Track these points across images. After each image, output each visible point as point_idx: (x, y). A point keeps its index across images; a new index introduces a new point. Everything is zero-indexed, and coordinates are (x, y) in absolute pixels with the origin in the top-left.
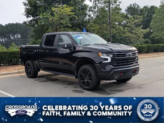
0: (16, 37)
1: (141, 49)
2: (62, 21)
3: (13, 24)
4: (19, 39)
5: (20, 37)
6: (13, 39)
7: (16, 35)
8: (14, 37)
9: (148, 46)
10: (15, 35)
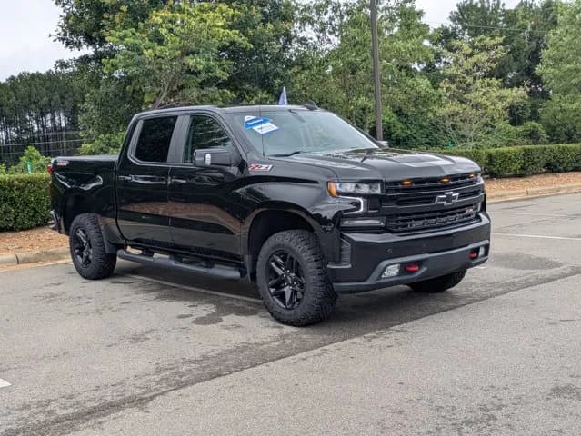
0: (49, 124)
1: (499, 161)
2: (190, 61)
3: (39, 75)
4: (61, 130)
5: (63, 125)
6: (39, 132)
7: (49, 117)
8: (42, 126)
9: (525, 151)
10: (43, 115)
